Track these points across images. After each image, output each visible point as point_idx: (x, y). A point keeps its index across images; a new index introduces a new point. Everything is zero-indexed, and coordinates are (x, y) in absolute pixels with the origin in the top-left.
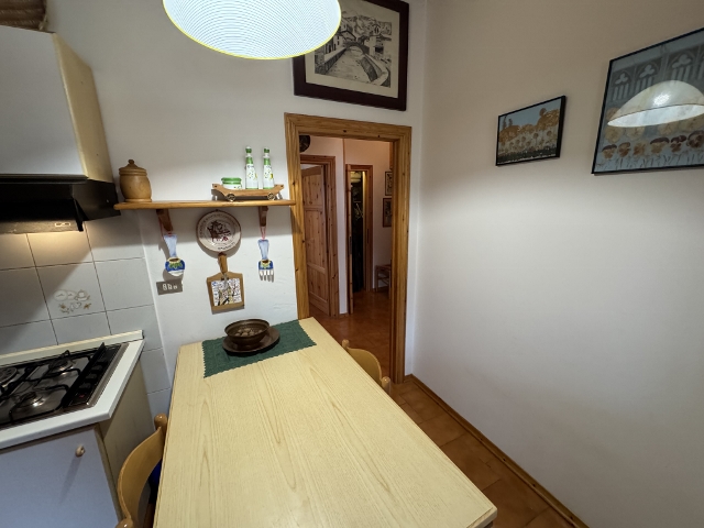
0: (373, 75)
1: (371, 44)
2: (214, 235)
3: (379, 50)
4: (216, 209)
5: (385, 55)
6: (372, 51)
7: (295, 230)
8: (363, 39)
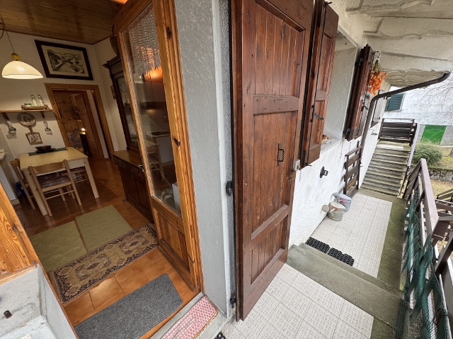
0: (77, 70)
1: (74, 61)
2: (25, 121)
3: (77, 63)
4: (24, 113)
5: (80, 64)
6: (74, 63)
7: (57, 118)
8: (70, 60)
